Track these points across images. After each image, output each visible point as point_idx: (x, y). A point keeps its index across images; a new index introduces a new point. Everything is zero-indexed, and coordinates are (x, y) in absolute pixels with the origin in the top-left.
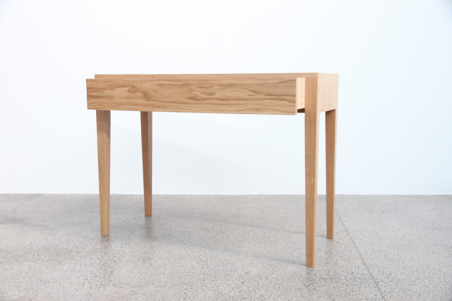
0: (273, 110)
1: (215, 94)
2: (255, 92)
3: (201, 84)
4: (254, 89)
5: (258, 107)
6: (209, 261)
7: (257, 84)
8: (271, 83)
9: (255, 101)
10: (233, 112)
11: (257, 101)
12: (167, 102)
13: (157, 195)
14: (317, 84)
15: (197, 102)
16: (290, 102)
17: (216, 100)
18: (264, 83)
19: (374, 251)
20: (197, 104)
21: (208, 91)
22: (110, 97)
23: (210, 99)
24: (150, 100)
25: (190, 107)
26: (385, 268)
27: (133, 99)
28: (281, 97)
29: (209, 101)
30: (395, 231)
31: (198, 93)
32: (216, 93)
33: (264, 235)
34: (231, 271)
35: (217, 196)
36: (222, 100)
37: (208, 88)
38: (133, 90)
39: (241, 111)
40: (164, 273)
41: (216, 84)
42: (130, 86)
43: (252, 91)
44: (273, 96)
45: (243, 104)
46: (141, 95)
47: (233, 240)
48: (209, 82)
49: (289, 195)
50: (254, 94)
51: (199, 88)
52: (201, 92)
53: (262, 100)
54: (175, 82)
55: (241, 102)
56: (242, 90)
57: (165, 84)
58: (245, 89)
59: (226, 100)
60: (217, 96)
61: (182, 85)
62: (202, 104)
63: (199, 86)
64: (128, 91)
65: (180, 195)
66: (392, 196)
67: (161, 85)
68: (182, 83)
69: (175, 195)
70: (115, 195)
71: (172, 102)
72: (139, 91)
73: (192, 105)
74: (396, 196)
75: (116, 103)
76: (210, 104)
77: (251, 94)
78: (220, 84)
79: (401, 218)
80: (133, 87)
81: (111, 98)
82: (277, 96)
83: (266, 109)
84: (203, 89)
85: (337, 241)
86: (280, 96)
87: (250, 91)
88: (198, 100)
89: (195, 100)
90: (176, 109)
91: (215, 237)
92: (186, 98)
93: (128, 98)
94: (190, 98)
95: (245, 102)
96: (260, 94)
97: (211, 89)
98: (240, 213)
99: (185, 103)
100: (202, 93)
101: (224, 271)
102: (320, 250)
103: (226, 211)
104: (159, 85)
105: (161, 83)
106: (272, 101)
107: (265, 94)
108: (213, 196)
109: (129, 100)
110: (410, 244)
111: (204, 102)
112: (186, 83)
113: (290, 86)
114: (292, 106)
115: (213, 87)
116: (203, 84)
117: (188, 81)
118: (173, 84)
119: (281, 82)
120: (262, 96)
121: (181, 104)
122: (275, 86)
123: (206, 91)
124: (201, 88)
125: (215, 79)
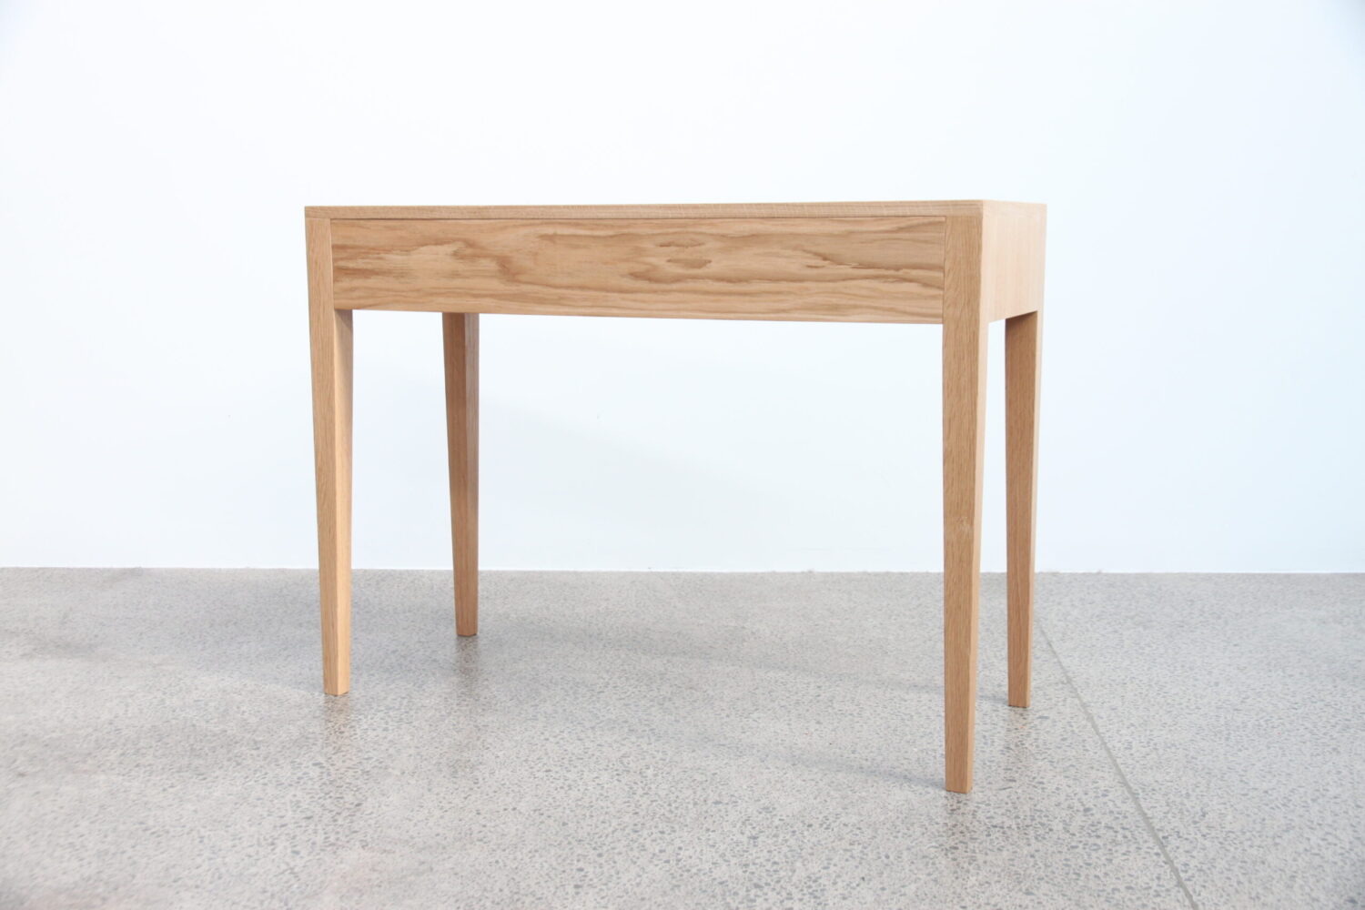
0: (876, 308)
1: (708, 265)
2: (825, 259)
3: (667, 234)
4: (821, 250)
5: (834, 300)
6: (650, 772)
7: (831, 235)
8: (870, 233)
9: (822, 285)
10: (760, 316)
11: (831, 285)
12: (568, 287)
13: (490, 574)
14: (980, 234)
15: (655, 286)
16: (926, 285)
17: (710, 282)
18: (852, 232)
19: (1152, 743)
20: (655, 292)
21: (686, 254)
22: (402, 274)
23: (694, 278)
24: (519, 282)
25: (635, 301)
26: (1188, 795)
27: (467, 278)
28: (901, 273)
29: (690, 285)
30: (1217, 684)
31: (659, 260)
32: (710, 262)
33: (819, 696)
34: (717, 803)
35: (676, 576)
36: (730, 281)
37: (687, 247)
38: (469, 251)
39: (784, 311)
40: (514, 809)
41: (712, 235)
42: (459, 240)
43: (817, 254)
44: (879, 268)
45: (789, 293)
46: (491, 266)
47: (723, 710)
48: (690, 230)
49: (893, 574)
50: (820, 262)
51: (662, 246)
52: (669, 258)
53: (844, 280)
54: (592, 229)
55: (783, 286)
56: (789, 252)
57: (563, 236)
58: (795, 248)
59: (739, 280)
60: (713, 268)
61: (611, 237)
62: (669, 292)
63: (661, 240)
64: (455, 254)
65: (563, 573)
66: (1208, 578)
67: (551, 238)
68: (611, 233)
69: (547, 573)
70: (365, 571)
71: (582, 288)
72: (485, 256)
73: (639, 296)
74: (1219, 575)
75: (418, 290)
76: (695, 292)
77: (813, 262)
78: (723, 236)
79: (1235, 645)
80: (470, 244)
81: (402, 277)
82: (888, 268)
83: (855, 307)
84: (673, 248)
85: (1040, 714)
86: (897, 269)
87: (809, 255)
88: (657, 281)
89: (650, 280)
90: (592, 306)
91: (670, 699)
92: (623, 276)
93: (455, 275)
94: (635, 276)
95: (796, 285)
96: (841, 264)
97: (697, 248)
98: (743, 628)
99: (621, 291)
100: (669, 261)
101: (695, 804)
102: (989, 742)
103: (701, 622)
104: (544, 237)
105: (550, 230)
106: (875, 284)
107: (854, 264)
108: (662, 576)
109: (457, 282)
110: (1262, 722)
111: (675, 286)
112: (625, 231)
113: (926, 242)
114: (934, 297)
115: (703, 244)
116: (676, 233)
117: (628, 226)
118: (586, 236)
119: (900, 230)
120: (845, 270)
121: (607, 291)
122: (883, 240)
123: (682, 256)
124: (668, 245)
125: (708, 221)
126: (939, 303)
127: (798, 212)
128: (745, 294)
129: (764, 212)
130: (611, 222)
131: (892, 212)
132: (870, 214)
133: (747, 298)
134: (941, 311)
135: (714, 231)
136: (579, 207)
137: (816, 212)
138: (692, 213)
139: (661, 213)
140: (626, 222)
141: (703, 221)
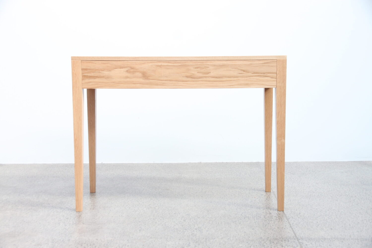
0: (258, 84)
1: (210, 73)
2: (244, 71)
3: (197, 65)
5: (247, 82)
7: (245, 65)
8: (257, 64)
9: (243, 78)
10: (225, 87)
11: (246, 78)
12: (165, 80)
15: (193, 80)
16: (272, 78)
17: (210, 78)
18: (251, 64)
20: (194, 81)
23: (206, 77)
24: (149, 79)
25: (187, 84)
27: (131, 78)
28: (265, 75)
29: (205, 79)
31: (195, 72)
32: (210, 72)
36: (216, 78)
37: (203, 68)
38: (132, 70)
39: (232, 86)
42: (128, 67)
43: (242, 70)
44: (259, 73)
45: (234, 81)
46: (140, 74)
48: (204, 63)
50: (243, 72)
51: (196, 68)
53: (249, 77)
55: (232, 79)
56: (233, 70)
57: (164, 66)
58: (235, 69)
59: (219, 77)
60: (212, 74)
61: (179, 66)
62: (198, 81)
64: (127, 71)
67: (160, 66)
68: (180, 64)
71: (170, 80)
72: (137, 72)
73: (188, 82)
75: (114, 82)
76: (206, 81)
77: (241, 72)
78: (214, 65)
80: (132, 68)
81: (108, 78)
82: (261, 73)
83: (252, 84)
86: (264, 74)
87: (240, 70)
88: (194, 78)
89: (192, 78)
90: (173, 86)
92: (183, 77)
93: (127, 77)
94: (187, 77)
95: (235, 79)
96: (248, 72)
97: (206, 69)
99: (183, 81)
100: (198, 72)
104: (158, 66)
105: (159, 64)
106: (258, 78)
107: (252, 73)
109: (128, 80)
111: (200, 79)
112: (184, 64)
113: (272, 66)
114: (274, 81)
115: (208, 68)
116: (199, 65)
117: (185, 63)
118: (171, 66)
119: (265, 63)
120: (250, 74)
121: (178, 81)
122: (260, 66)
123: (202, 71)
124: (198, 68)
125: (210, 61)
126: (275, 82)
127: (236, 59)
128: (221, 81)
129: (227, 59)
130: (180, 61)
131: (263, 59)
132: (256, 59)
133: (222, 82)
134: (276, 85)
135: (212, 64)
136: (169, 57)
137: (242, 59)
138: (205, 59)
139: (196, 59)
140: (184, 61)
141: (208, 61)
